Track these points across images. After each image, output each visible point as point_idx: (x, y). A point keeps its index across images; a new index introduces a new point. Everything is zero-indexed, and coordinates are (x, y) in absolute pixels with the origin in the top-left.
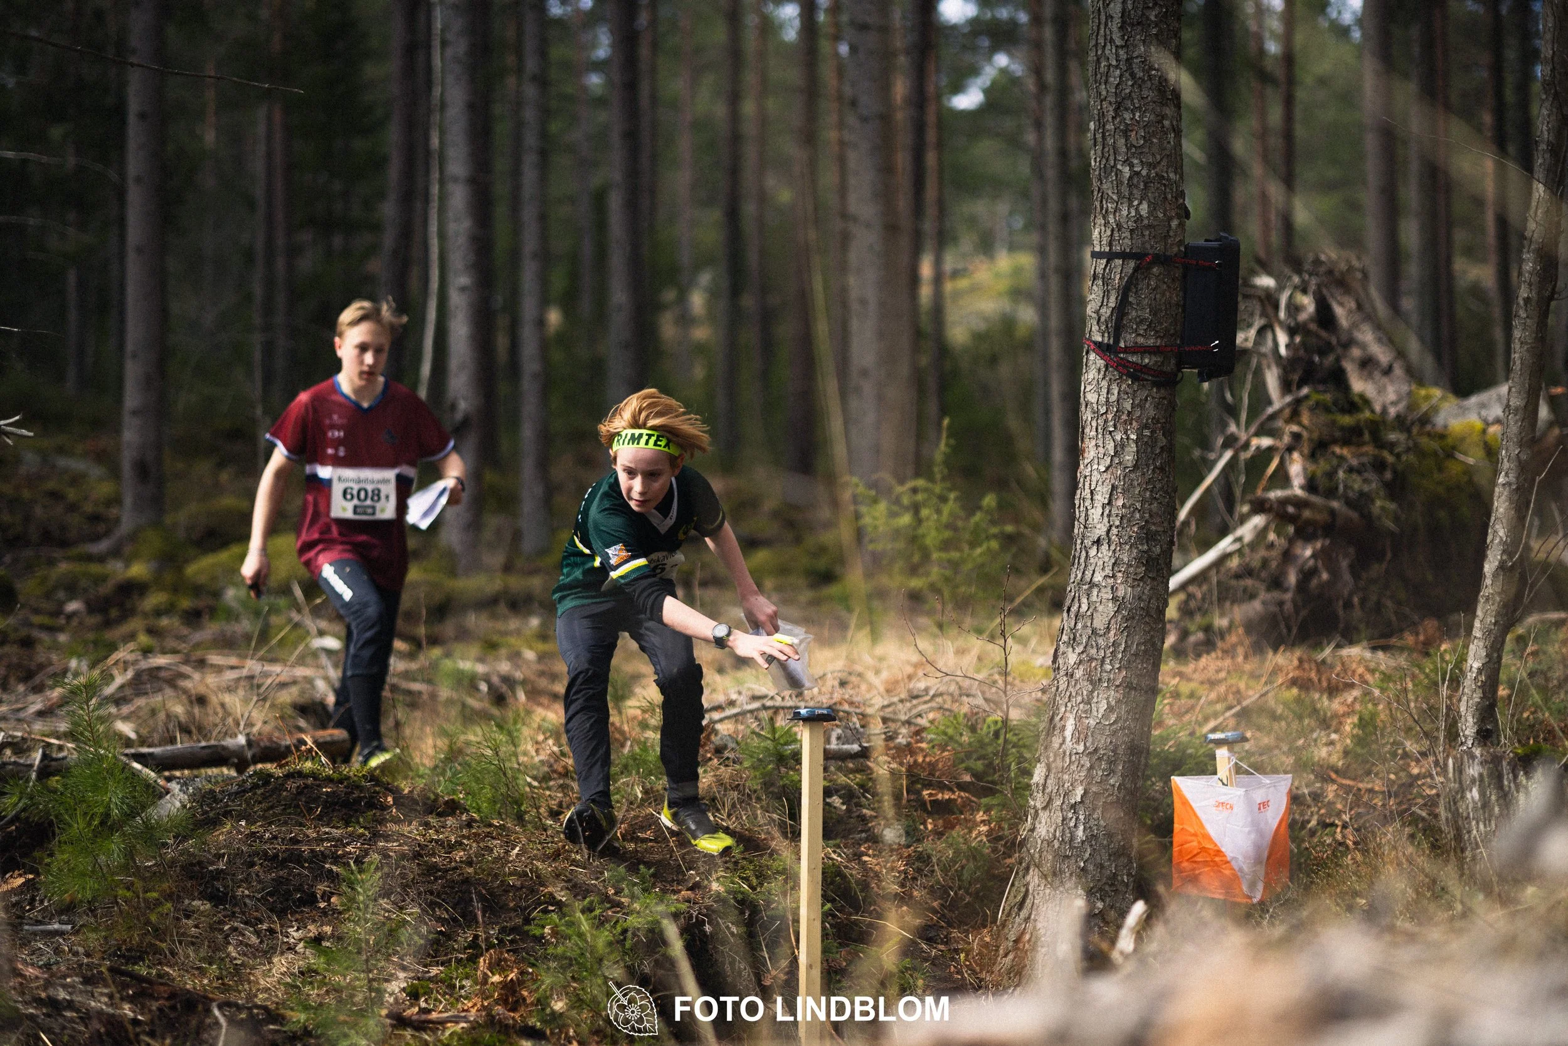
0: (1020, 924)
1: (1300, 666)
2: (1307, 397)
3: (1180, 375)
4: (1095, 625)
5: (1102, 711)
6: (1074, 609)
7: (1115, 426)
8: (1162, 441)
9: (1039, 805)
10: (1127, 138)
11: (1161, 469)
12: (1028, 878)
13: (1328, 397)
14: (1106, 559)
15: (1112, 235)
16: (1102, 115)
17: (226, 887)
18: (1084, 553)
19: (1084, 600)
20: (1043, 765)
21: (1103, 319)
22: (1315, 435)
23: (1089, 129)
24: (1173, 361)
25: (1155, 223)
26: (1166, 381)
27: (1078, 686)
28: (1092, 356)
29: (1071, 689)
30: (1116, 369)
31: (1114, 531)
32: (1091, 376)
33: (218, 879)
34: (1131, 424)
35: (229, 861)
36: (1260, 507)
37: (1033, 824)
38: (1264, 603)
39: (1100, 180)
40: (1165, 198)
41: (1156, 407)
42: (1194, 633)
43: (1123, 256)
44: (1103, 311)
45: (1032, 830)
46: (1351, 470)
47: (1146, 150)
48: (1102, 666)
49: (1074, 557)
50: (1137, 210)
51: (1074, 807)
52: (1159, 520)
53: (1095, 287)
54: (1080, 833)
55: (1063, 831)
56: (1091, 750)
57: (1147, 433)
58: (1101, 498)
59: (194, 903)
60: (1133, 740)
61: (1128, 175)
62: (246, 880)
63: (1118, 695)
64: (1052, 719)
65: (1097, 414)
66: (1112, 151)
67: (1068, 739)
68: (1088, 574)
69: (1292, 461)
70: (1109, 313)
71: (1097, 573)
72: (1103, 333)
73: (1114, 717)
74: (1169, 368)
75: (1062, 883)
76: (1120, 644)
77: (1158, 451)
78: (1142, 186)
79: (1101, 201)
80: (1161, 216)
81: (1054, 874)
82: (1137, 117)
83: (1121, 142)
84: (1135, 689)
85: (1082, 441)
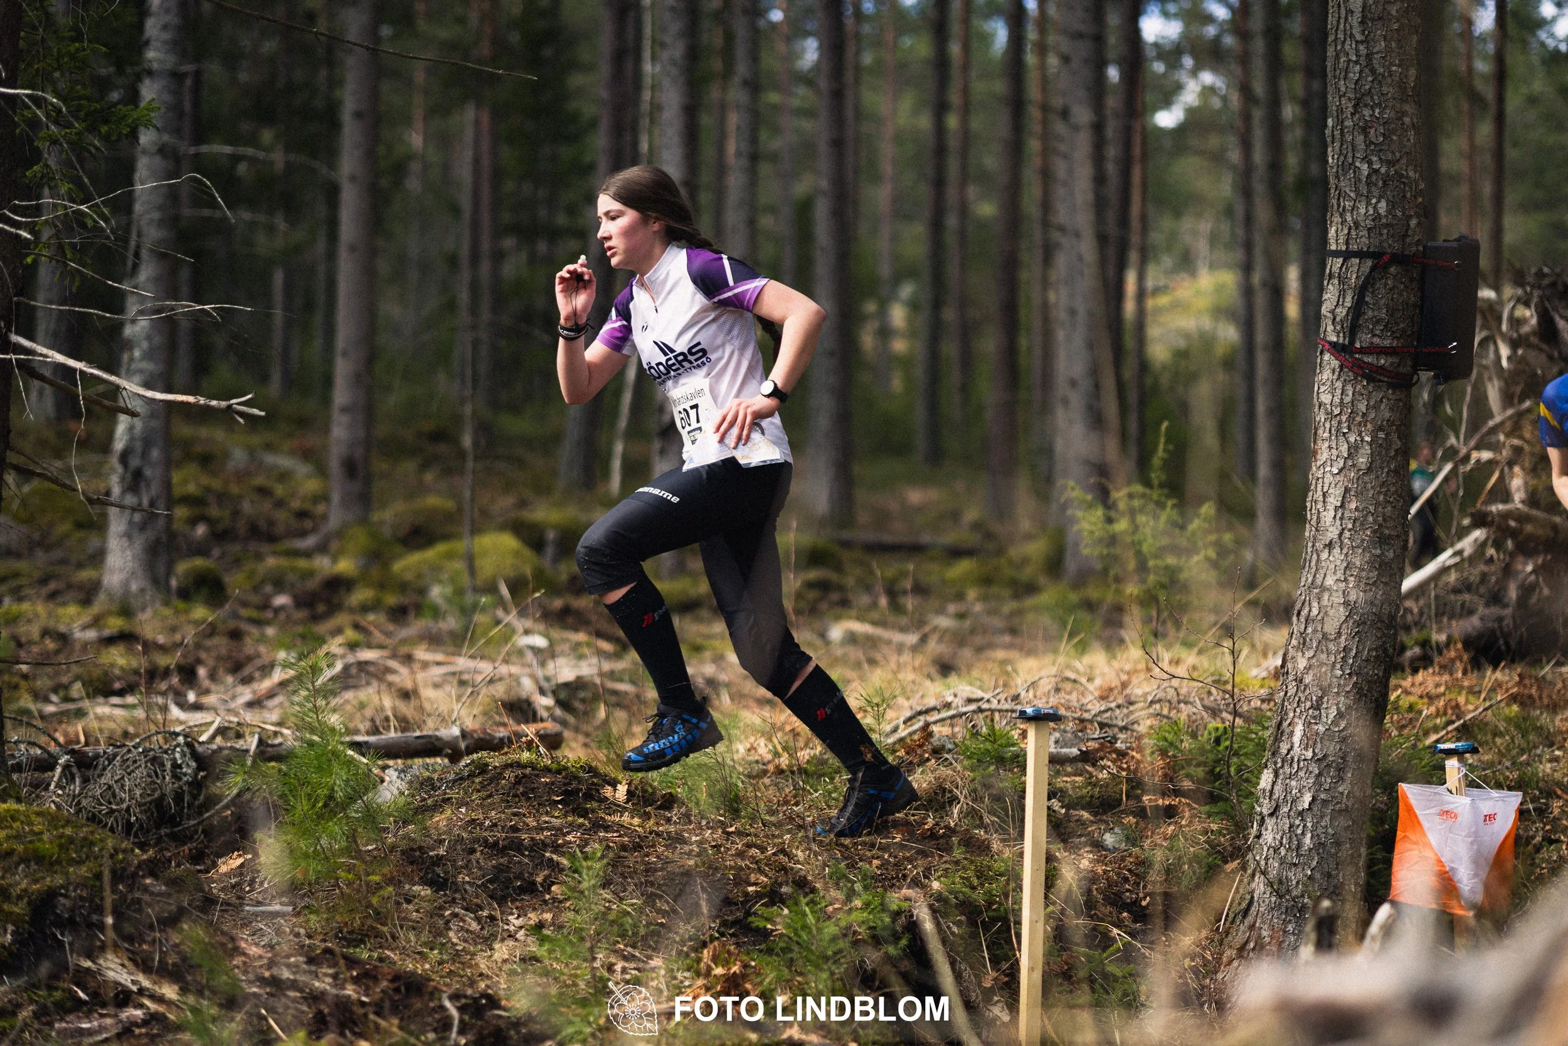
0: (1244, 932)
1: (1521, 682)
2: (1528, 411)
3: (1416, 377)
4: (1325, 630)
5: (1331, 717)
6: (1304, 613)
7: (1349, 428)
8: (1397, 444)
9: (1265, 812)
10: (1366, 135)
11: (1396, 472)
12: (1254, 885)
14: (1338, 563)
15: (1349, 233)
16: (1340, 110)
17: (446, 873)
18: (1315, 556)
19: (1315, 604)
20: (1271, 770)
21: (1338, 319)
23: (1326, 126)
24: (1409, 363)
25: (1395, 222)
26: (1403, 384)
27: (1308, 691)
28: (1327, 357)
29: (1300, 694)
30: (1350, 370)
31: (1347, 534)
32: (1325, 377)
33: (438, 866)
34: (1365, 426)
35: (449, 847)
36: (1481, 520)
37: (1260, 831)
38: (1482, 618)
39: (1337, 177)
40: (1404, 196)
41: (1391, 409)
42: (1411, 648)
43: (1361, 255)
44: (1338, 310)
45: (1258, 837)
47: (1385, 147)
48: (1332, 670)
49: (1305, 559)
50: (1375, 208)
51: (1301, 814)
52: (1391, 524)
53: (1330, 287)
54: (1307, 840)
55: (1290, 838)
56: (1320, 756)
57: (1381, 435)
58: (1334, 500)
59: (414, 888)
60: (1363, 747)
61: (1366, 173)
62: (466, 867)
63: (1348, 701)
64: (1280, 724)
65: (1330, 415)
66: (1350, 148)
67: (1297, 745)
68: (1319, 578)
69: (1513, 475)
70: (1344, 312)
71: (1328, 576)
72: (1338, 333)
73: (1343, 725)
74: (1406, 369)
75: (1288, 891)
76: (1351, 650)
77: (1392, 453)
78: (1380, 183)
79: (1339, 199)
80: (1400, 214)
81: (1280, 882)
82: (1376, 114)
83: (1360, 139)
84: (1366, 695)
85: (1315, 442)
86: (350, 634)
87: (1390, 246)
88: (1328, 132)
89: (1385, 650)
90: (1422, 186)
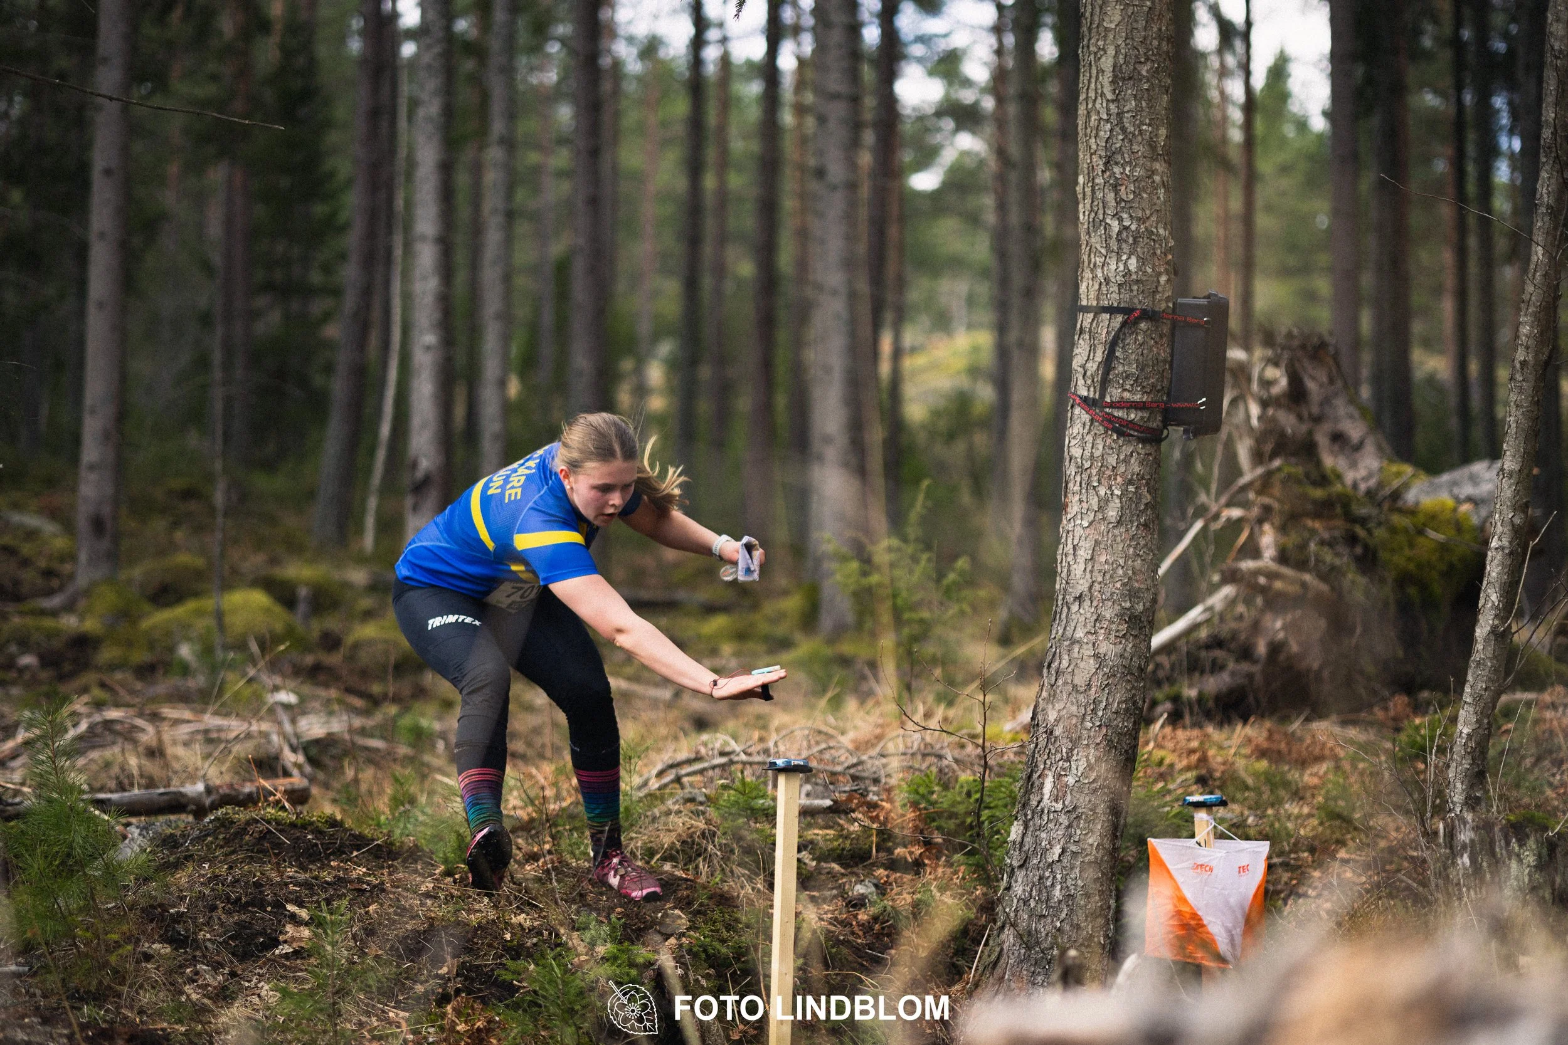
0: (993, 984)
1: (1270, 738)
2: (1279, 469)
3: (1165, 433)
4: (1077, 681)
5: (1081, 769)
6: (1055, 665)
7: (1099, 481)
8: (1148, 498)
9: (1015, 864)
10: (1117, 192)
11: (1146, 526)
12: (1003, 937)
13: (1299, 470)
14: (1088, 615)
15: (1099, 289)
16: (1091, 168)
17: (187, 930)
18: (1065, 609)
19: (1066, 657)
20: (1021, 822)
21: (1089, 373)
22: (1287, 507)
23: (1077, 183)
24: (1159, 418)
25: (1144, 278)
26: (1152, 438)
27: (1058, 743)
28: (1077, 410)
29: (1050, 746)
30: (1100, 424)
31: (1097, 587)
32: (1075, 431)
33: (179, 923)
34: (1115, 479)
35: (191, 904)
36: (1231, 577)
37: (1009, 883)
38: (1233, 674)
39: (1088, 233)
40: (1154, 254)
41: (1141, 463)
42: (1162, 702)
43: (1111, 310)
44: (1089, 365)
45: (1008, 888)
46: (1322, 543)
47: (1135, 205)
48: (1082, 722)
49: (1056, 613)
50: (1125, 264)
51: (1051, 865)
52: (1141, 577)
53: (1081, 341)
54: (1057, 893)
55: (1040, 891)
56: (1070, 808)
57: (1132, 489)
58: (1084, 553)
59: (154, 946)
60: (1112, 799)
61: (1117, 230)
62: (208, 924)
64: (1029, 777)
65: (1081, 470)
66: (1101, 205)
67: (1046, 797)
68: (1070, 630)
69: (1262, 533)
70: (1095, 367)
71: (1078, 629)
72: (1089, 388)
73: (1093, 776)
74: (1154, 424)
75: (1038, 943)
76: (1100, 702)
77: (1142, 507)
78: (1131, 240)
79: (1089, 255)
80: (1149, 270)
81: (1029, 933)
82: (1127, 172)
83: (1111, 196)
84: (1116, 747)
85: (1066, 496)
86: (97, 692)
87: (1140, 302)
88: (1079, 189)
89: (1135, 703)
90: (1172, 243)
